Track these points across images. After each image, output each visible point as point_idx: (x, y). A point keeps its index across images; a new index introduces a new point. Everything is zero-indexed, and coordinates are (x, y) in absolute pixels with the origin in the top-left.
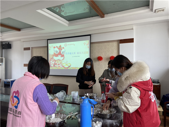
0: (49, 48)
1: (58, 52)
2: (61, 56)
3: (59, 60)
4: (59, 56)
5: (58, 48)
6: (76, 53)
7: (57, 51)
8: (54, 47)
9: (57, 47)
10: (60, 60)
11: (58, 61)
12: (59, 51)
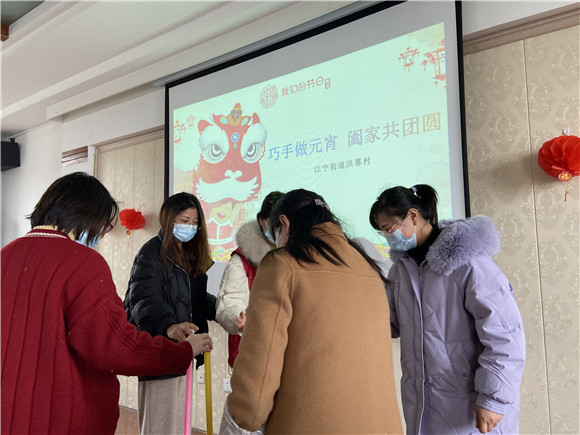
0: (175, 134)
1: (226, 148)
2: (239, 173)
3: (229, 205)
4: (229, 173)
5: (222, 127)
6: (342, 141)
7: (217, 148)
8: (203, 125)
9: (217, 119)
10: (234, 202)
11: (222, 209)
12: (231, 143)
